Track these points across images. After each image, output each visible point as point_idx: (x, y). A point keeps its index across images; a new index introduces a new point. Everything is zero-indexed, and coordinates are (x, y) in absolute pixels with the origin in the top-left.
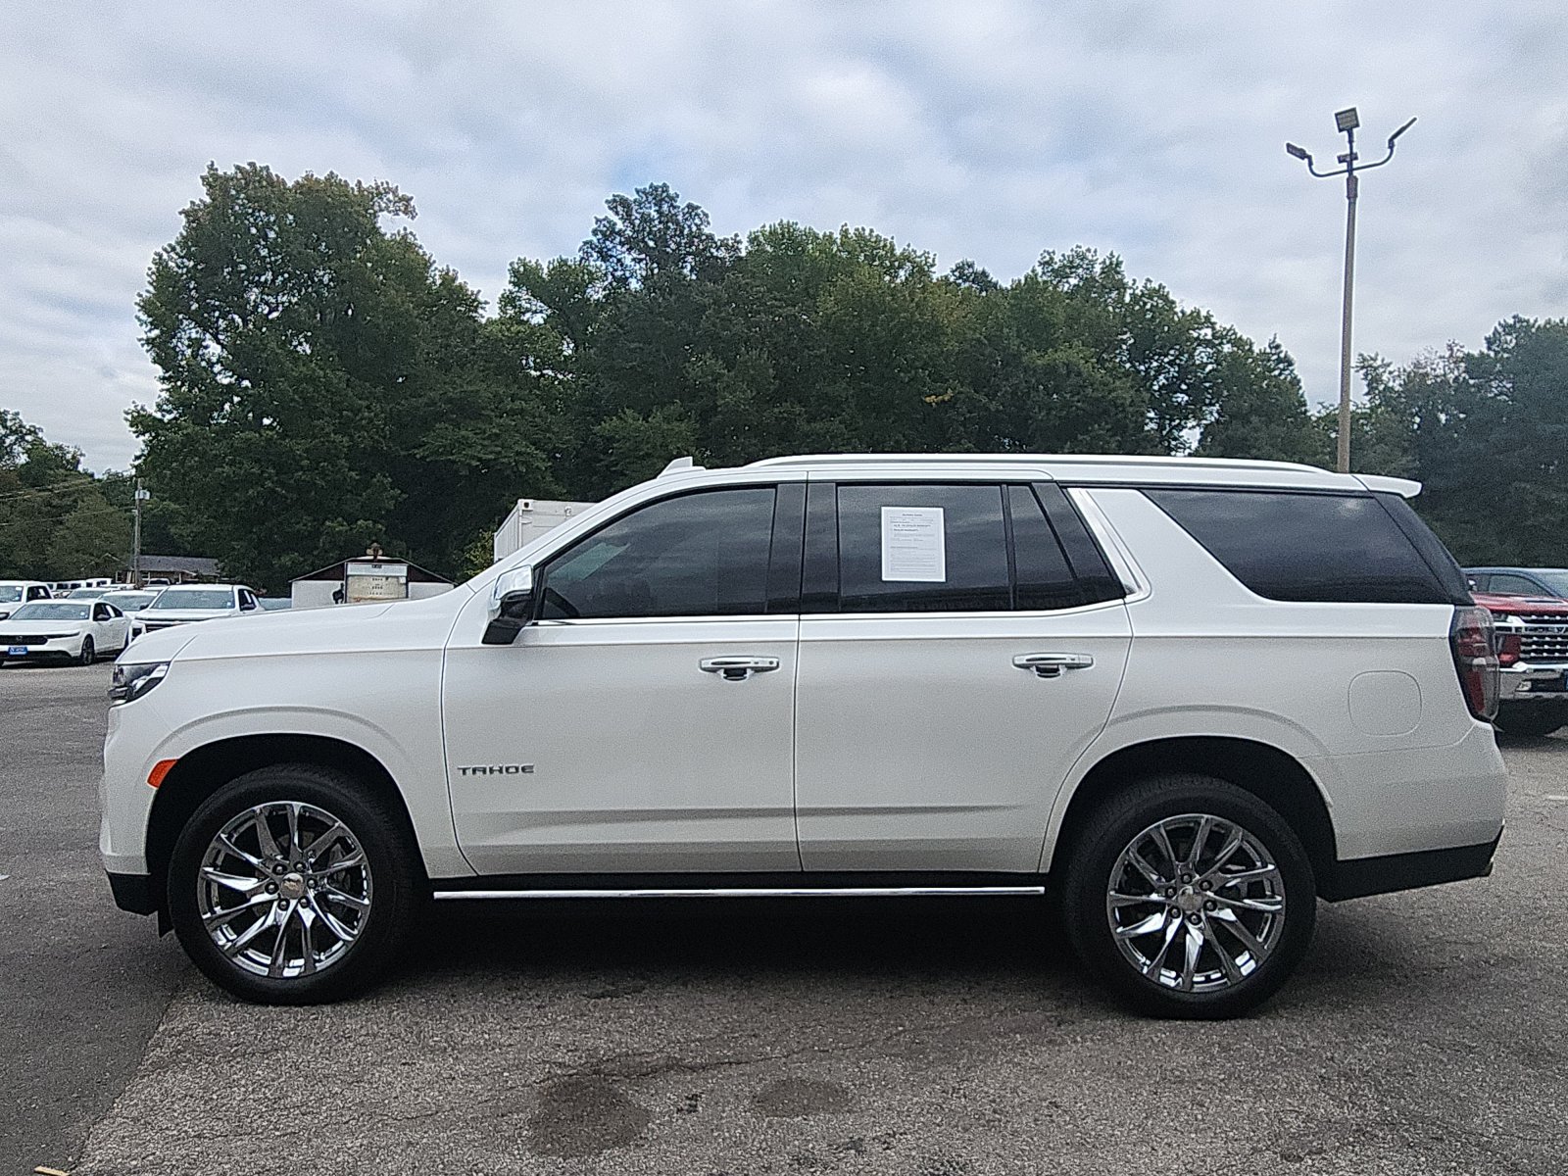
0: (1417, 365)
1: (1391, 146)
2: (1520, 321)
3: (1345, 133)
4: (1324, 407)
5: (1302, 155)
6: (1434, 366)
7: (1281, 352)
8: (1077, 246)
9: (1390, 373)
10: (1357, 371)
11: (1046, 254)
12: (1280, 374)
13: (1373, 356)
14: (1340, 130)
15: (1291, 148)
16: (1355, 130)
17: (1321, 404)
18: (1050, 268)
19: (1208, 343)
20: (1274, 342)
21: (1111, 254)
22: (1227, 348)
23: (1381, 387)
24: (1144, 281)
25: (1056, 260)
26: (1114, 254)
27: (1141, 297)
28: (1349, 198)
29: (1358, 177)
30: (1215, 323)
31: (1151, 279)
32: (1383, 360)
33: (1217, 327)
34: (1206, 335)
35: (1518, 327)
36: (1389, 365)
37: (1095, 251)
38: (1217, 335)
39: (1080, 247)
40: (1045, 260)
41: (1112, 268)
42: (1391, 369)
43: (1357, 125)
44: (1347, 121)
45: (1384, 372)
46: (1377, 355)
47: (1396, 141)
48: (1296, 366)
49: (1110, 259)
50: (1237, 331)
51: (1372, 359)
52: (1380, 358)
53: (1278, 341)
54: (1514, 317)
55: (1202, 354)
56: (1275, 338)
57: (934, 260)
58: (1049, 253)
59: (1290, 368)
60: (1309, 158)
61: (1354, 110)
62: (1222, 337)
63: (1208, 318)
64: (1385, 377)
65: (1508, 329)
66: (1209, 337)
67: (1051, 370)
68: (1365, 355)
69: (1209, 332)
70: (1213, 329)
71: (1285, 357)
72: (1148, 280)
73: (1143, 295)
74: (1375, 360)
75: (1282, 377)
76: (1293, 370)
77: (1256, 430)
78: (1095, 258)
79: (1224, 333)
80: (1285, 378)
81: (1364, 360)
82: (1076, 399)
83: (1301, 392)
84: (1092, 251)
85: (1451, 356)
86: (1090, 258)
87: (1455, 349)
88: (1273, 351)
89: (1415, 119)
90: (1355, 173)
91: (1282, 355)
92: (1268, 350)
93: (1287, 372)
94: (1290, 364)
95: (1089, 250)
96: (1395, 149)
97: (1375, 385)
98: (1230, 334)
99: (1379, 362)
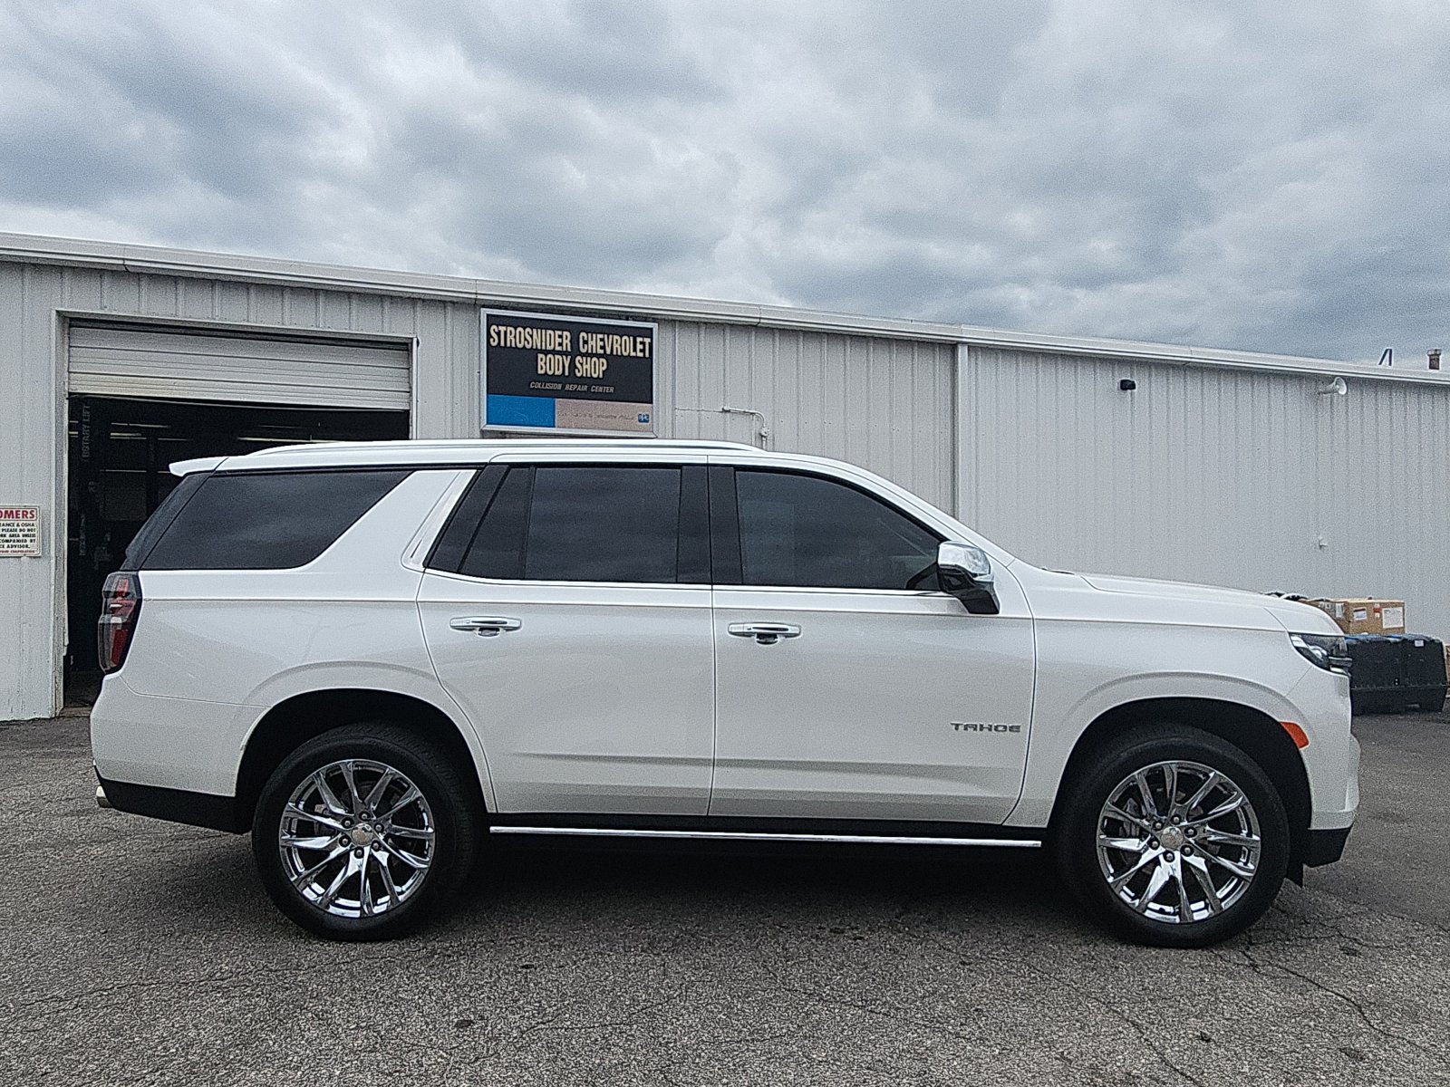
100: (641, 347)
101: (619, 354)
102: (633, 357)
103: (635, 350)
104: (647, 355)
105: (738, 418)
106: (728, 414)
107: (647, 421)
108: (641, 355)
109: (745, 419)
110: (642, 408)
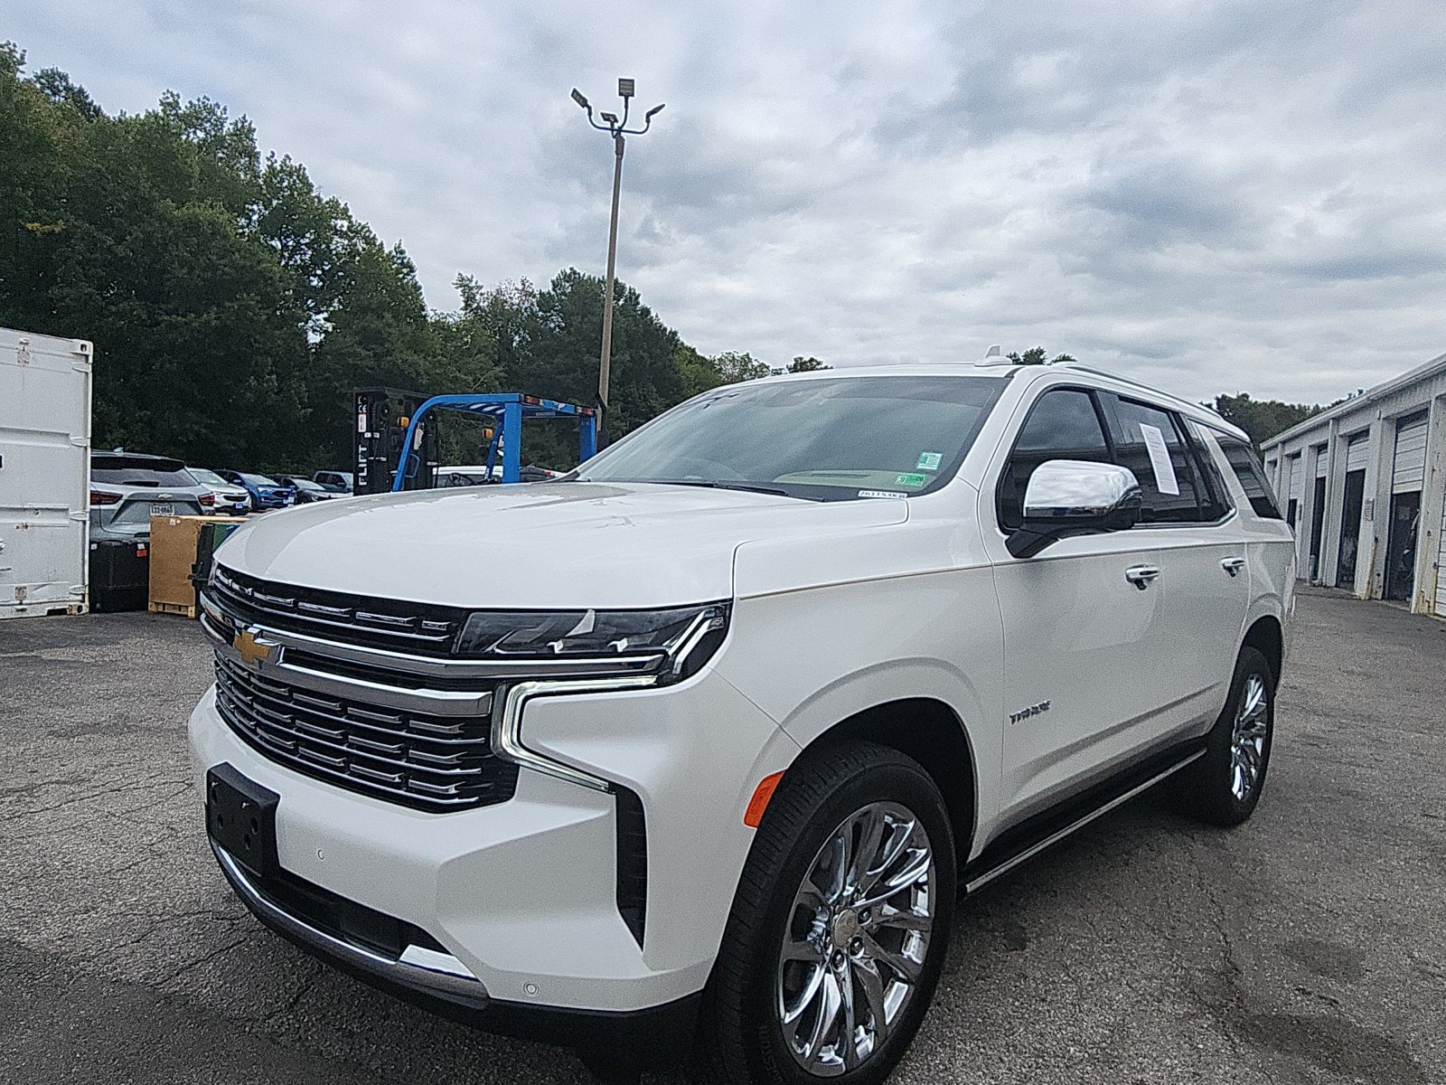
0: (499, 291)
1: (648, 121)
2: (575, 273)
3: (623, 98)
4: (436, 314)
5: (584, 103)
6: (512, 296)
7: (405, 258)
8: (205, 97)
9: (482, 294)
10: (457, 288)
11: (169, 95)
12: (404, 278)
13: (469, 277)
14: (621, 94)
15: (576, 94)
16: (630, 98)
17: (434, 311)
18: (174, 112)
19: (342, 235)
20: (399, 247)
21: (244, 117)
22: (361, 245)
23: (475, 305)
24: (283, 157)
25: (182, 106)
26: (247, 118)
27: (279, 172)
28: (617, 154)
29: (625, 137)
30: (351, 217)
31: (291, 157)
32: (476, 283)
33: (353, 219)
34: (342, 226)
35: (571, 277)
36: (481, 287)
37: (225, 109)
38: (353, 229)
39: (208, 100)
40: (168, 101)
41: (244, 132)
42: (482, 291)
43: (633, 95)
44: (627, 88)
45: (477, 293)
46: (472, 277)
47: (652, 117)
48: (417, 273)
49: (243, 123)
50: (371, 229)
51: (468, 280)
52: (474, 280)
53: (403, 247)
54: (571, 269)
55: (338, 244)
56: (400, 244)
57: (22, 57)
58: (172, 95)
59: (412, 274)
60: (589, 108)
61: (633, 81)
62: (357, 232)
63: (346, 210)
64: (478, 297)
65: (567, 278)
66: (345, 229)
67: (192, 226)
68: (464, 275)
69: (346, 223)
70: (350, 222)
71: (408, 262)
72: (287, 156)
73: (282, 170)
74: (471, 281)
75: (406, 281)
76: (414, 276)
77: (389, 326)
78: (224, 116)
79: (359, 228)
80: (408, 282)
81: (463, 279)
82: (222, 262)
83: (421, 297)
84: (222, 107)
85: (523, 289)
86: (219, 114)
87: (527, 284)
88: (398, 255)
89: (663, 106)
90: (623, 134)
91: (405, 261)
92: (394, 253)
93: (409, 277)
94: (412, 270)
95: (217, 105)
96: (650, 124)
97: (469, 302)
98: (364, 230)
99: (473, 284)
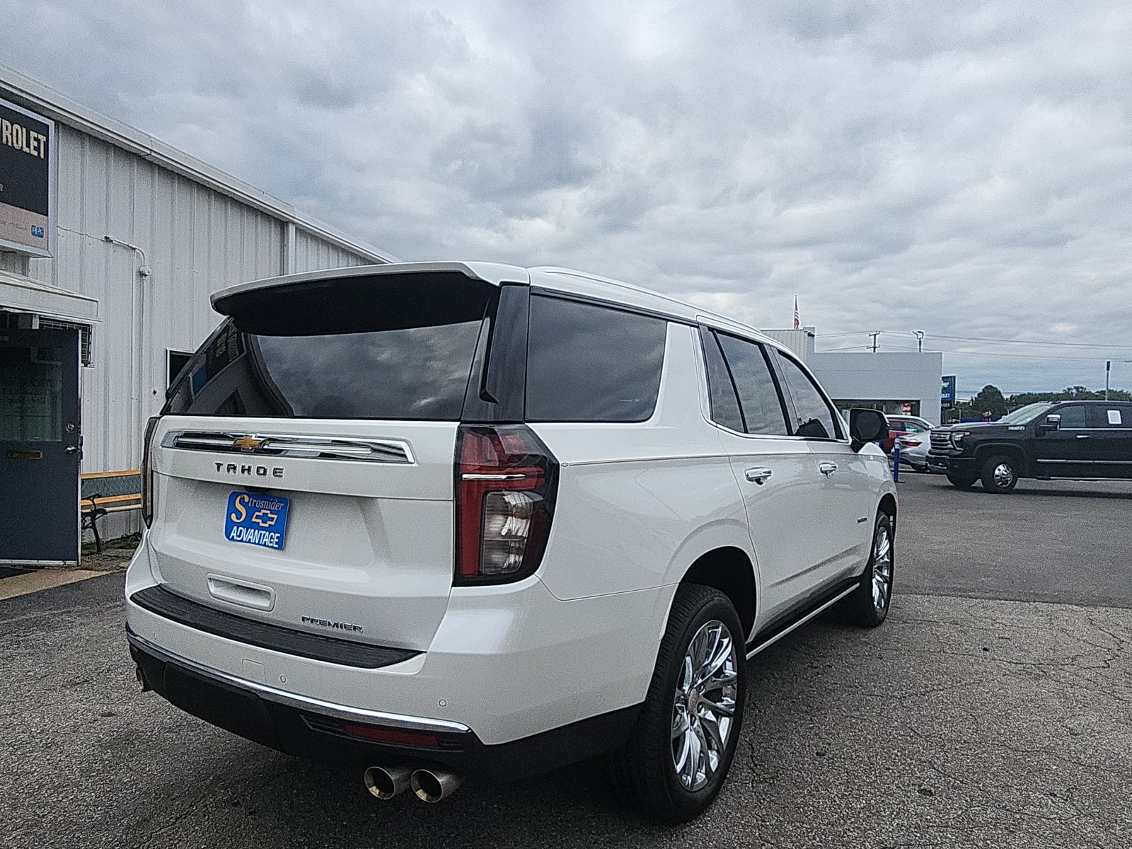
100: (36, 144)
101: (10, 144)
102: (26, 153)
103: (28, 146)
104: (42, 156)
105: (120, 251)
106: (111, 245)
107: (42, 237)
108: (35, 153)
109: (126, 253)
110: (35, 218)
